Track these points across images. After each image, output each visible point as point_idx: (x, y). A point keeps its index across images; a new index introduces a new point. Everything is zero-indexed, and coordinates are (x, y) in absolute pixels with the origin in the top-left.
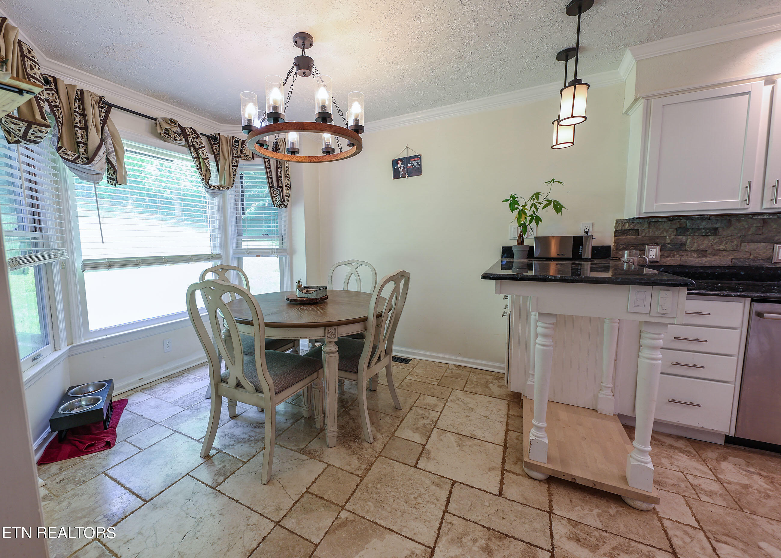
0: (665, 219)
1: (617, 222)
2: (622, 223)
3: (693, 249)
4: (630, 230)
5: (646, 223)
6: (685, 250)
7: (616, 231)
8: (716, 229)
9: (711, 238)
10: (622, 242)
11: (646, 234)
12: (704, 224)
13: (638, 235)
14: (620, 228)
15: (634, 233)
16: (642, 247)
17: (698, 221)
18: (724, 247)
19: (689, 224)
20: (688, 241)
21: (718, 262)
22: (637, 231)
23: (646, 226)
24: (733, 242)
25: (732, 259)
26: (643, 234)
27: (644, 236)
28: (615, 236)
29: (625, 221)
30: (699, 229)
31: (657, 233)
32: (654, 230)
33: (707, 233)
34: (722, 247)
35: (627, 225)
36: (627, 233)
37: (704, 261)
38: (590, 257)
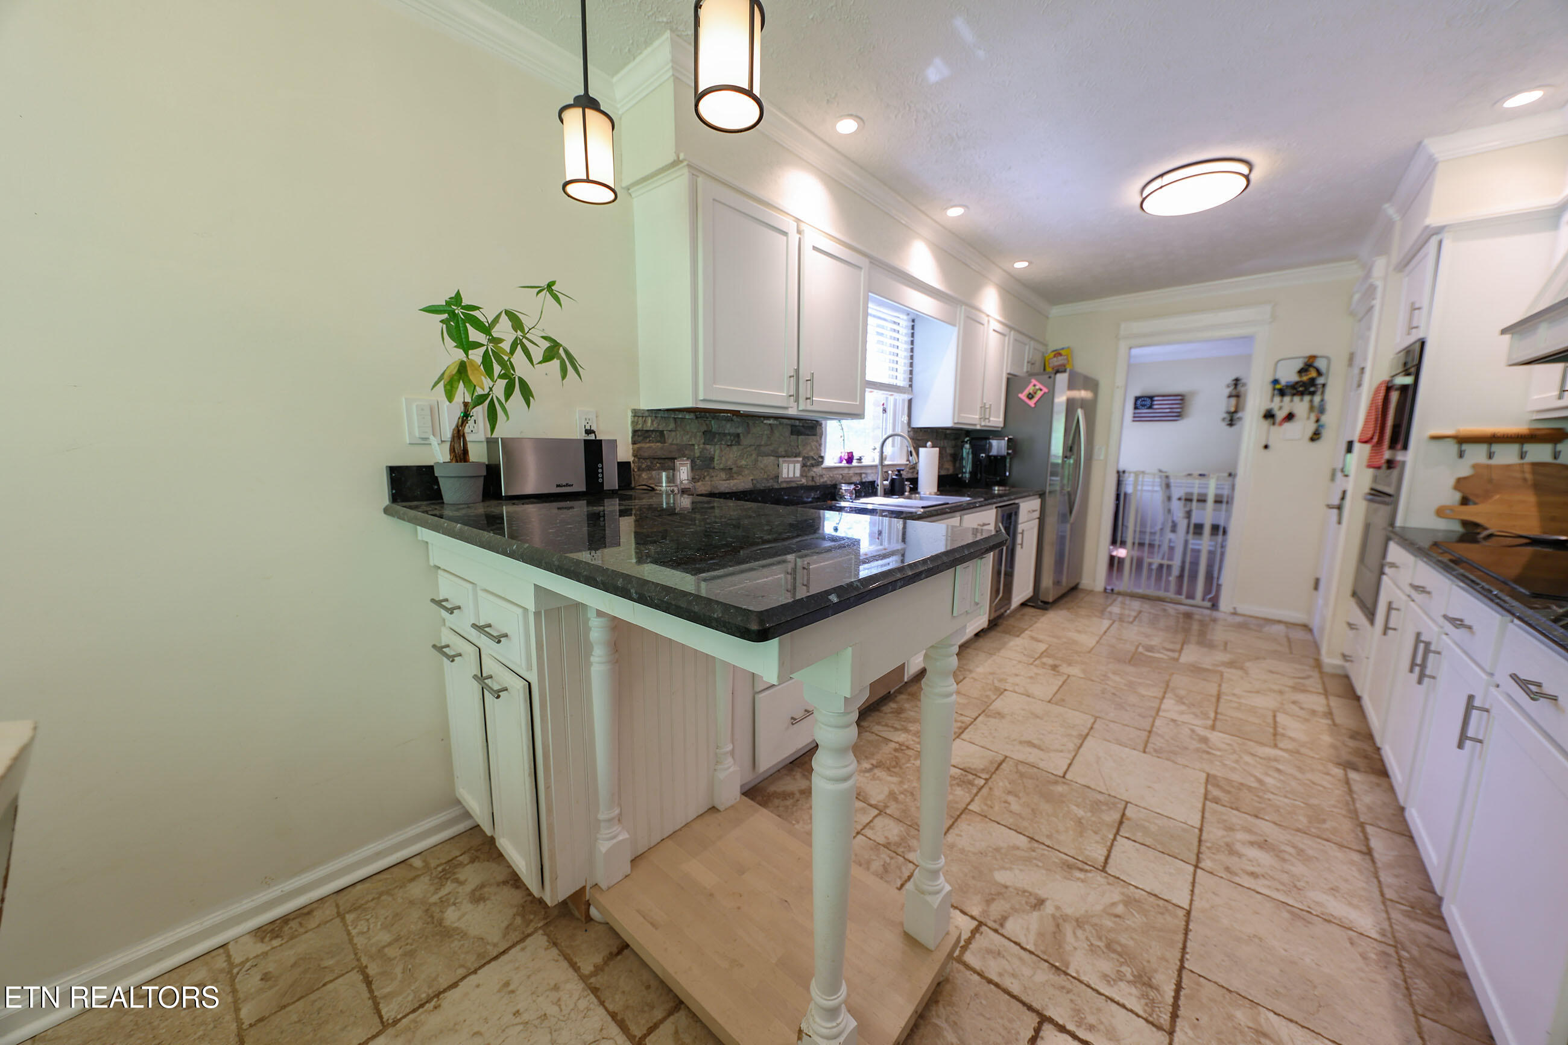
0: (692, 416)
1: (637, 414)
2: (643, 417)
3: (722, 466)
4: (653, 431)
5: (672, 420)
6: (714, 468)
7: (635, 432)
8: (738, 435)
9: (735, 448)
10: (646, 455)
11: (673, 440)
12: (729, 428)
13: (665, 442)
14: (639, 427)
15: (659, 439)
16: (670, 464)
17: (724, 422)
18: (745, 463)
19: (714, 425)
20: (717, 452)
21: (743, 484)
22: (662, 432)
23: (672, 426)
24: (751, 455)
25: (752, 480)
26: (670, 441)
27: (671, 444)
28: (634, 443)
29: (647, 414)
30: (725, 435)
31: (684, 439)
32: (682, 433)
33: (732, 441)
34: (743, 462)
35: (649, 421)
36: (650, 436)
37: (732, 484)
38: (617, 488)
